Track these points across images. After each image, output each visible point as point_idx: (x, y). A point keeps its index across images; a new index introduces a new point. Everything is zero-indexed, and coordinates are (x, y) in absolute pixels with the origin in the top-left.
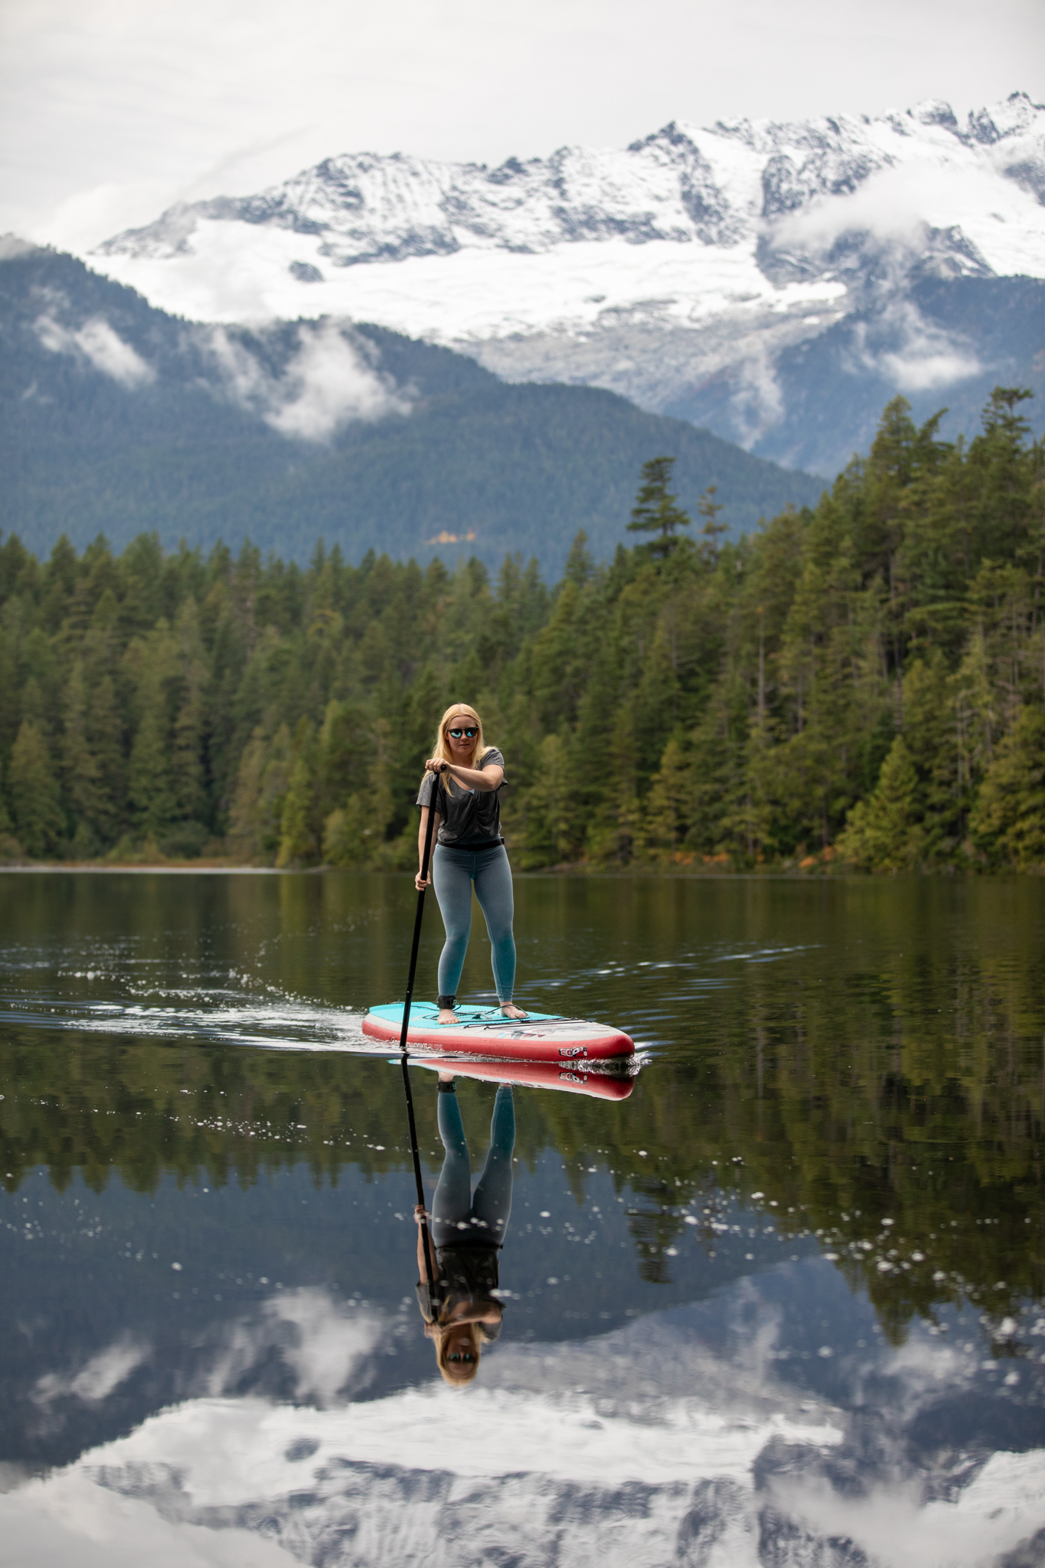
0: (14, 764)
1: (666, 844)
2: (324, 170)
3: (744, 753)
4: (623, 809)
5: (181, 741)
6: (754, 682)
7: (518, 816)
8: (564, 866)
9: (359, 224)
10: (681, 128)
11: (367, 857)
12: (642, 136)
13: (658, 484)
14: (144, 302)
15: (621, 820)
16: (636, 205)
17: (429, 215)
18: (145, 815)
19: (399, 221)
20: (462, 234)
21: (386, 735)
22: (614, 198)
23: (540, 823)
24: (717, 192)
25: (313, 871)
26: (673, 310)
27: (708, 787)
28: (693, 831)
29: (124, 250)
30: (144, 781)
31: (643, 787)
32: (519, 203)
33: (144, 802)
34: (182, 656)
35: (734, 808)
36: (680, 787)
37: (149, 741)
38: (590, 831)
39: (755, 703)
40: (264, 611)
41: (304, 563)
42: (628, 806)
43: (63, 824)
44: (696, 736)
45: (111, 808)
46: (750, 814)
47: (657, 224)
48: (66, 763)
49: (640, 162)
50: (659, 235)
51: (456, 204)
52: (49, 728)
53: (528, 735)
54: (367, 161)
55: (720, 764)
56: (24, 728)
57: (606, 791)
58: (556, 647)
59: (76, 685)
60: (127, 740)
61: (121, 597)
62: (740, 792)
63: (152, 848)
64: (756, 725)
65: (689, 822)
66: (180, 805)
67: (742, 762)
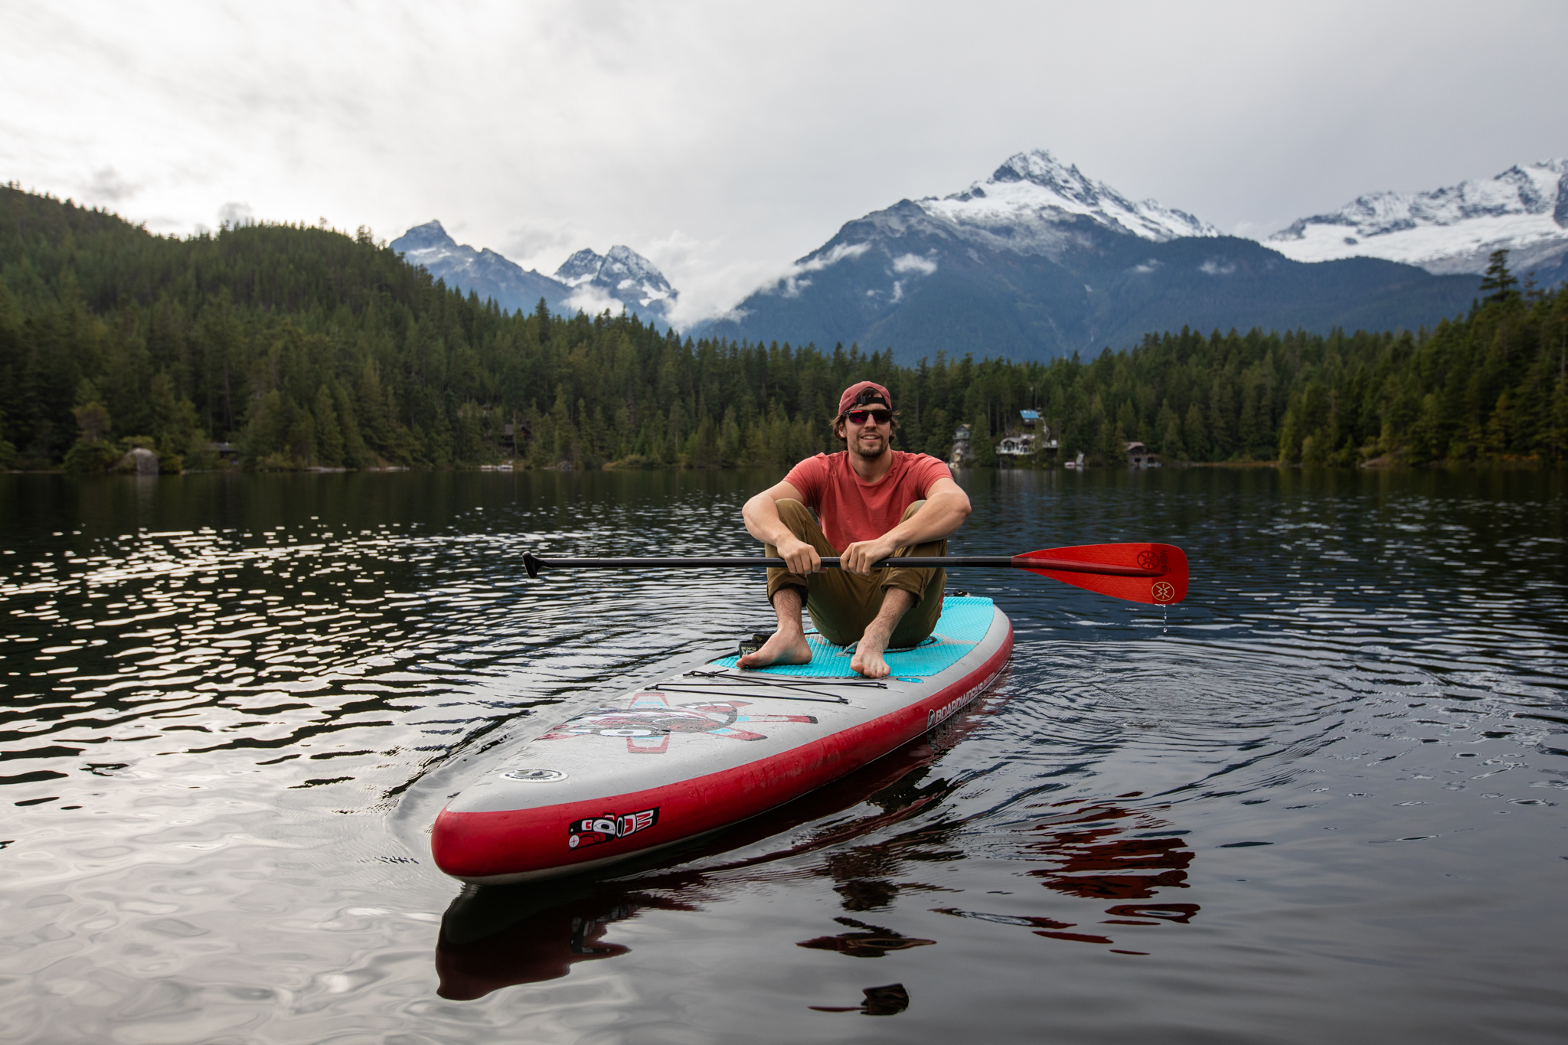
0: (1186, 422)
1: (1498, 450)
2: (1359, 201)
3: (1551, 398)
4: (1471, 431)
5: (1263, 411)
6: (1558, 359)
7: (1408, 437)
8: (1435, 463)
9: (1373, 220)
10: (1519, 167)
11: (1324, 459)
12: (1501, 172)
13: (1499, 264)
14: (1283, 256)
15: (1470, 438)
16: (1498, 201)
17: (1403, 213)
18: (1246, 443)
19: (1391, 218)
20: (1417, 221)
21: (1336, 398)
22: (1487, 200)
23: (1421, 440)
24: (1536, 192)
25: (1296, 466)
26: (1513, 242)
27: (1526, 418)
28: (1516, 443)
29: (1277, 239)
30: (1245, 428)
31: (1484, 420)
32: (1443, 206)
33: (1245, 437)
34: (1264, 376)
35: (1543, 429)
36: (1508, 419)
37: (1248, 411)
38: (1451, 444)
39: (1558, 370)
40: (1305, 356)
41: (1326, 337)
42: (1474, 431)
43: (1208, 447)
44: (1519, 390)
45: (1230, 440)
46: (1554, 432)
47: (1508, 208)
48: (1211, 421)
49: (1498, 184)
50: (1507, 212)
51: (1415, 210)
52: (1203, 406)
53: (1415, 395)
54: (1377, 196)
55: (1533, 406)
56: (1191, 406)
57: (1461, 422)
58: (1434, 349)
59: (1216, 388)
60: (1238, 411)
61: (1240, 353)
62: (1547, 421)
63: (1248, 457)
64: (1559, 383)
65: (1513, 437)
66: (1261, 438)
67: (1549, 403)
